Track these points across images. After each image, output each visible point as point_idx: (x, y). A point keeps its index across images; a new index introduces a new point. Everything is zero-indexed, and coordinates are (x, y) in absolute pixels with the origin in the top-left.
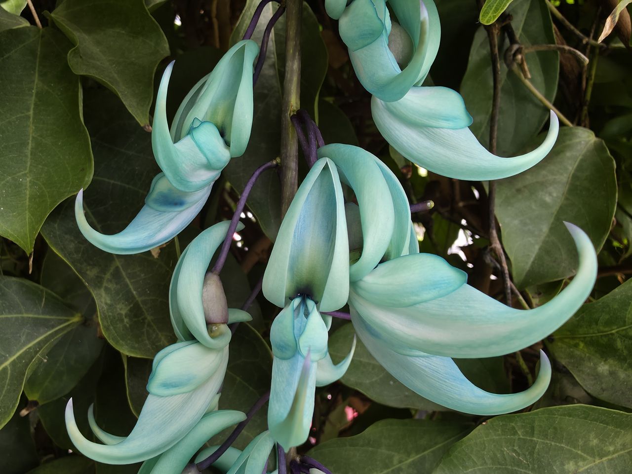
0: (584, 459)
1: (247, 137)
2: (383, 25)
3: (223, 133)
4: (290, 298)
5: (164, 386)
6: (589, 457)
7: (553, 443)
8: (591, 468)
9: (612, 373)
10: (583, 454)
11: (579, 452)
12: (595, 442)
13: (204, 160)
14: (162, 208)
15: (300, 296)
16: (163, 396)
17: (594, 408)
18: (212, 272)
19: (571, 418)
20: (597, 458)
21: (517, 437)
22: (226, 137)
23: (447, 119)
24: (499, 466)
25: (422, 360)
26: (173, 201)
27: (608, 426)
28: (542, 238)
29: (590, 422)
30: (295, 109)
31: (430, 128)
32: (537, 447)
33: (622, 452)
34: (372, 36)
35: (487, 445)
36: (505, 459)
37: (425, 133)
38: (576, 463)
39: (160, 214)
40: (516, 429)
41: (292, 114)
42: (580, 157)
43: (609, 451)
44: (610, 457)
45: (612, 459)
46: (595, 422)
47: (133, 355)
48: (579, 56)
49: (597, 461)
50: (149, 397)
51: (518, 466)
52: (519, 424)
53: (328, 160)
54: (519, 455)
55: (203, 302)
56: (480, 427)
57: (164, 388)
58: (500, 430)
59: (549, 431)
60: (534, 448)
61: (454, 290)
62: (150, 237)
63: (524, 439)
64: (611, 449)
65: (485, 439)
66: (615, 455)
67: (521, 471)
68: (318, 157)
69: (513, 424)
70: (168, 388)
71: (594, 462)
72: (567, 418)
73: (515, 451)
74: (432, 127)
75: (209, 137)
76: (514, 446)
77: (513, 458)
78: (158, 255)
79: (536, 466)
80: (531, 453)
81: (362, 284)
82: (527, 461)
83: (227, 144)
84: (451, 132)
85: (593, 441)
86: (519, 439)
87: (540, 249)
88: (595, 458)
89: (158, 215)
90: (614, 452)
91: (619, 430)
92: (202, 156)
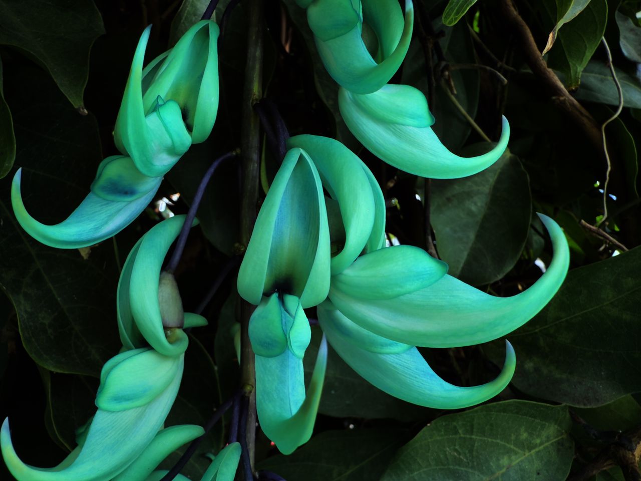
0: (516, 453)
2: (358, 15)
3: (186, 115)
5: (116, 400)
6: (520, 451)
7: (490, 440)
8: (522, 461)
9: (537, 370)
10: (515, 448)
11: (512, 447)
12: (524, 436)
14: (111, 197)
15: (277, 292)
16: (114, 412)
17: (525, 403)
18: (166, 271)
19: (505, 414)
20: (527, 451)
21: (457, 436)
22: (189, 120)
23: (412, 116)
24: (442, 467)
25: (394, 358)
26: (123, 190)
27: (536, 420)
28: (470, 245)
29: (520, 416)
30: (257, 97)
31: (397, 125)
32: (476, 445)
33: (547, 444)
34: (348, 26)
35: (431, 446)
36: (447, 459)
37: (393, 130)
38: (510, 457)
39: (108, 204)
40: (458, 427)
41: (255, 103)
43: (537, 444)
44: (537, 450)
45: (539, 451)
46: (525, 417)
47: (59, 371)
49: (527, 454)
50: (98, 413)
51: (459, 465)
52: (460, 423)
53: (302, 151)
54: (459, 454)
56: (425, 429)
57: (115, 402)
58: (443, 430)
59: (486, 428)
60: (473, 446)
61: (437, 281)
62: (97, 229)
63: (464, 438)
64: (538, 441)
65: (429, 440)
66: (541, 447)
67: (462, 470)
69: (455, 423)
70: (120, 402)
71: (525, 455)
72: (502, 414)
73: (456, 450)
74: (399, 124)
75: (173, 116)
76: (455, 445)
77: (455, 457)
78: (88, 255)
79: (475, 463)
80: (471, 451)
81: (343, 278)
82: (467, 459)
84: (416, 130)
85: (523, 435)
86: (460, 438)
87: (468, 255)
88: (525, 451)
89: (105, 205)
90: (541, 444)
91: (544, 422)
92: (167, 136)
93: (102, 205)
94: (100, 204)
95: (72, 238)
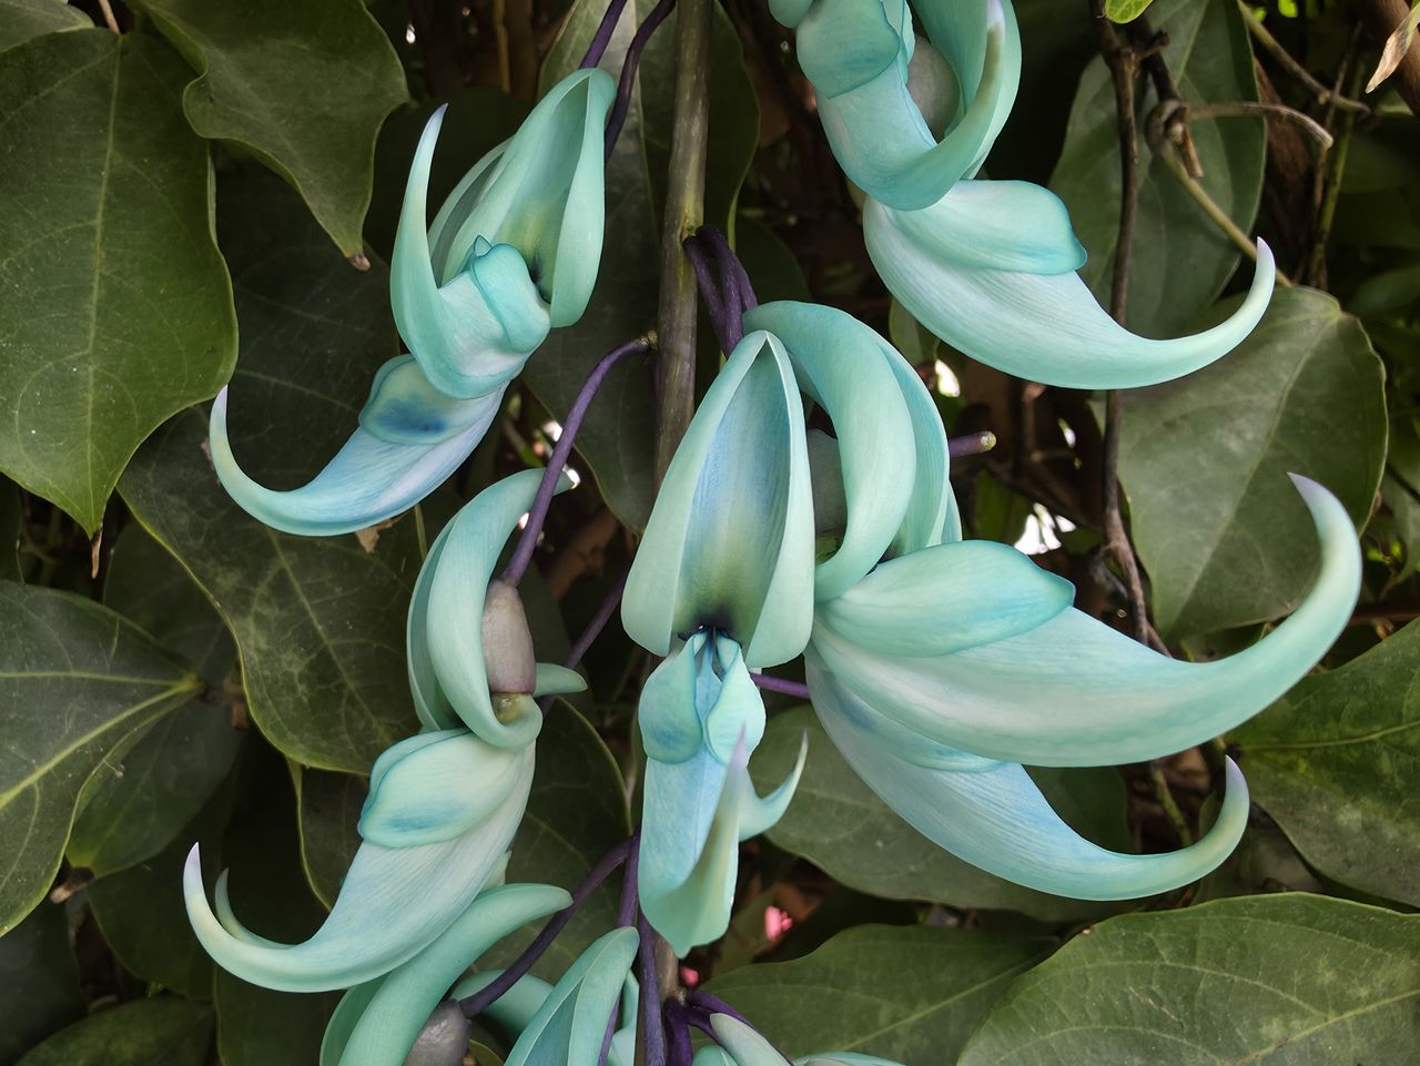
0: (1304, 1015)
1: (588, 282)
2: (899, 40)
3: (536, 272)
4: (682, 637)
5: (396, 826)
6: (1314, 1011)
7: (1236, 978)
8: (1318, 1034)
9: (1368, 828)
10: (1300, 1003)
11: (1294, 999)
12: (1328, 977)
13: (496, 329)
14: (396, 437)
15: (702, 631)
16: (392, 848)
17: (1329, 902)
18: (502, 580)
19: (1278, 923)
20: (1332, 1012)
21: (1157, 963)
22: (543, 282)
23: (1029, 251)
24: (1116, 1027)
25: (966, 780)
26: (421, 422)
27: (1358, 943)
28: (1221, 530)
29: (1318, 932)
30: (692, 224)
31: (993, 272)
32: (1202, 986)
33: (1387, 1001)
34: (873, 63)
35: (1091, 979)
36: (1131, 1012)
37: (984, 283)
38: (1286, 1023)
39: (391, 449)
40: (1157, 945)
41: (686, 236)
42: (1307, 356)
43: (1359, 998)
44: (1360, 1011)
45: (1364, 1016)
46: (1329, 934)
47: (316, 765)
48: (1312, 128)
49: (1333, 1019)
50: (363, 846)
51: (1159, 1026)
52: (1163, 934)
53: (768, 336)
54: (1160, 1002)
55: (484, 644)
56: (1076, 939)
57: (396, 829)
58: (1121, 947)
59: (1229, 951)
60: (1195, 988)
61: (1045, 621)
62: (369, 498)
63: (1173, 968)
64: (1364, 992)
65: (1088, 966)
66: (1371, 1008)
67: (1165, 1039)
68: (745, 331)
69: (1150, 935)
70: (405, 831)
71: (1326, 1020)
72: (1270, 922)
73: (1152, 994)
74: (997, 269)
75: (506, 277)
76: (1150, 983)
77: (1149, 1009)
78: (373, 545)
79: (1198, 1027)
80: (1189, 999)
81: (840, 606)
82: (1179, 1017)
83: (545, 297)
84: (1038, 280)
85: (1324, 975)
86: (1162, 967)
87: (1214, 555)
88: (1327, 1012)
89: (385, 451)
90: (1372, 998)
91: (1381, 951)
92: (492, 319)
93: (381, 453)
94: (376, 451)
95: (323, 517)
